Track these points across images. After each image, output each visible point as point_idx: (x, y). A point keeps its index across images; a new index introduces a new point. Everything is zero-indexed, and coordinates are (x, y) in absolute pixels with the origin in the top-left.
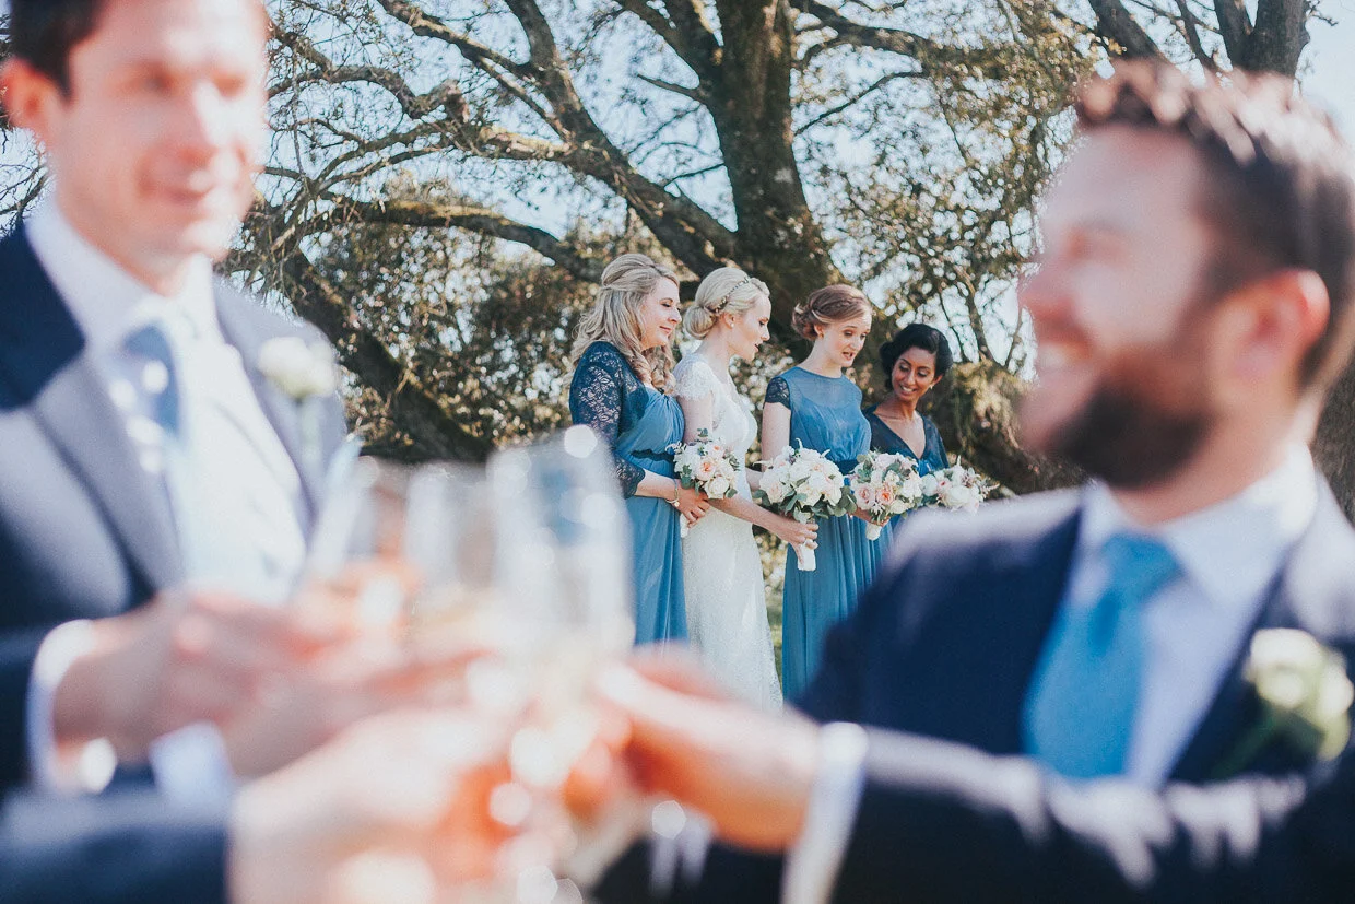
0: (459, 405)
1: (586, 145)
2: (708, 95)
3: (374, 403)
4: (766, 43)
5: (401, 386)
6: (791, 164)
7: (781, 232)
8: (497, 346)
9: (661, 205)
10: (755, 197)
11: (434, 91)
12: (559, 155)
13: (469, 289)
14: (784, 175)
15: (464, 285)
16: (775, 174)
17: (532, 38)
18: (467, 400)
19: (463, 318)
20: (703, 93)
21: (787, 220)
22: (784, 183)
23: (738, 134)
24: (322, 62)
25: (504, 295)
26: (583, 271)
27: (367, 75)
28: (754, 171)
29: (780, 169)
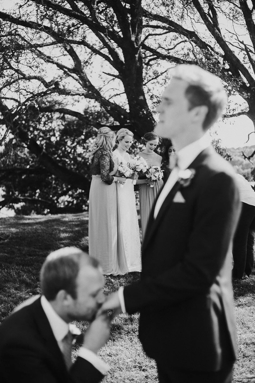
0: (57, 157)
1: (90, 92)
2: (121, 77)
3: (34, 157)
4: (136, 64)
5: (42, 154)
6: (143, 94)
7: (141, 112)
8: (66, 141)
9: (109, 107)
10: (134, 103)
11: (52, 81)
12: (83, 94)
13: (59, 125)
14: (142, 98)
15: (57, 124)
16: (139, 97)
17: (75, 62)
18: (59, 156)
19: (57, 134)
20: (120, 77)
21: (142, 109)
22: (141, 99)
23: (129, 87)
24: (24, 75)
25: (68, 127)
26: (90, 123)
27: (35, 78)
28: (134, 97)
29: (140, 96)
